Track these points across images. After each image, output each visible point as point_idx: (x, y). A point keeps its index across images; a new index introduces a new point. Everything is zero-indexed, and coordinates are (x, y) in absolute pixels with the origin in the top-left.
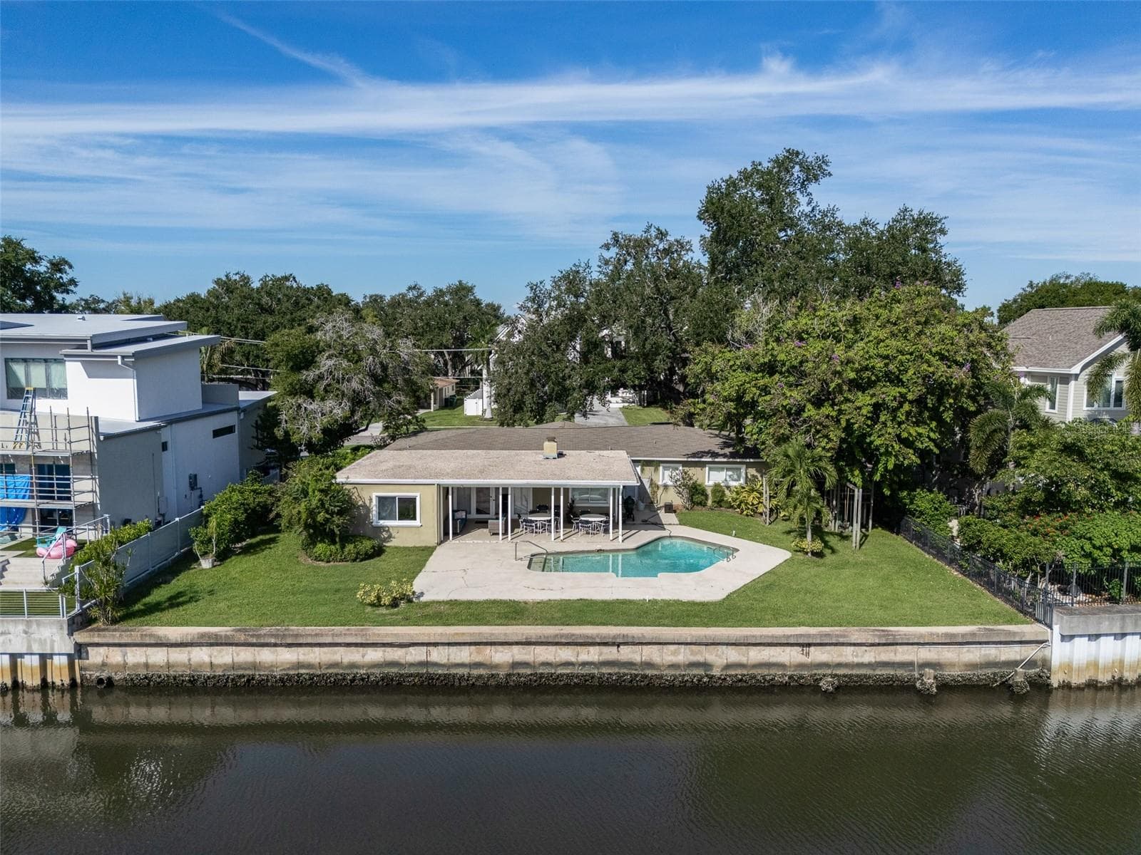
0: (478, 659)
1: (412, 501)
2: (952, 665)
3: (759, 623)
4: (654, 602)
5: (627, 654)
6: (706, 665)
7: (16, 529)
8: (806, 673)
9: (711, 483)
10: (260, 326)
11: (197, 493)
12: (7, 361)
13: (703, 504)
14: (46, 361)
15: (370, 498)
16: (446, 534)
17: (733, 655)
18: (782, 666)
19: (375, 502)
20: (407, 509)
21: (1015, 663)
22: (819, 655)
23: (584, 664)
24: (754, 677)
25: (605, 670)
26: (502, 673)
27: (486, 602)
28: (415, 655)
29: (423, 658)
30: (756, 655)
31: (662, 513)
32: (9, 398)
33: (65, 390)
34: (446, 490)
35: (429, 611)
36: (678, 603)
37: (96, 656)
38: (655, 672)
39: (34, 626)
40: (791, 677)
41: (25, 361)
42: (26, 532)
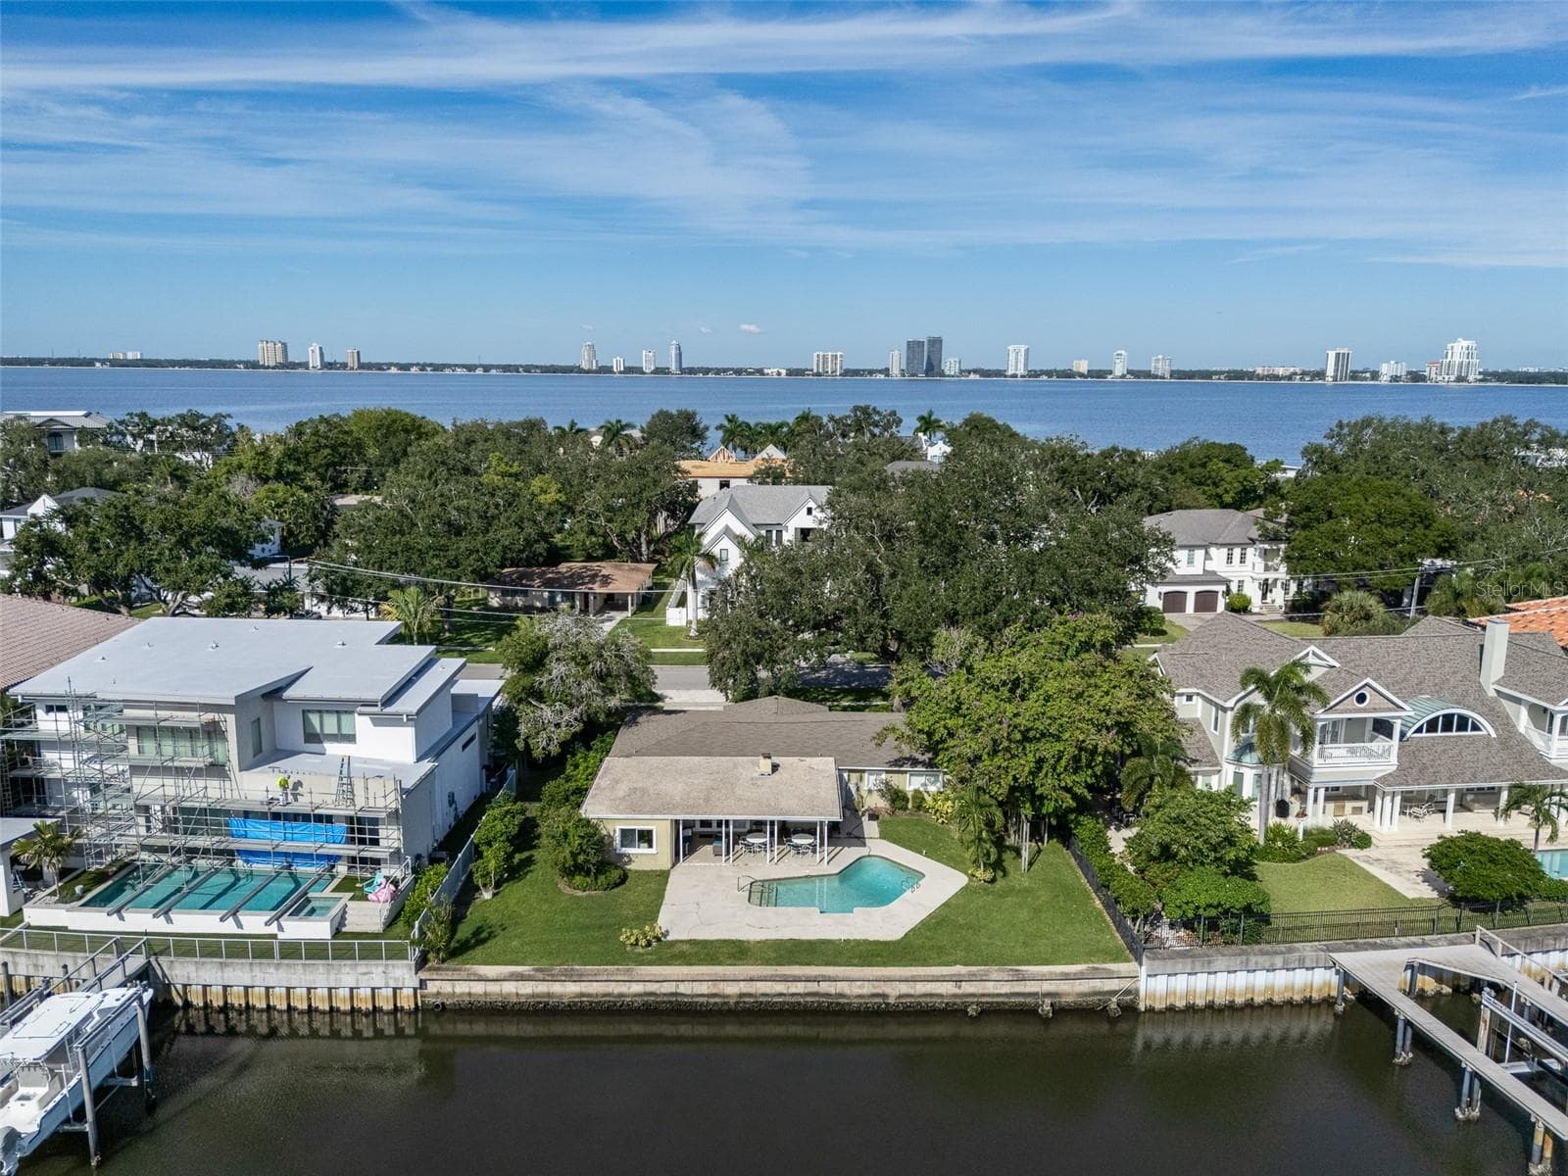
0: (714, 991)
1: (650, 832)
2: (1065, 995)
3: (925, 963)
4: (847, 941)
5: (826, 988)
6: (884, 996)
7: (333, 867)
8: (958, 1001)
9: (912, 788)
11: (454, 807)
12: (304, 711)
13: (905, 808)
14: (337, 712)
15: (614, 830)
16: (677, 854)
17: (904, 988)
18: (940, 996)
19: (618, 833)
21: (1114, 993)
22: (968, 988)
23: (793, 995)
24: (919, 1003)
25: (808, 999)
26: (732, 1001)
27: (717, 941)
28: (667, 988)
29: (674, 990)
30: (920, 989)
31: (865, 819)
32: (306, 742)
33: (354, 736)
35: (676, 950)
36: (867, 942)
37: (432, 987)
38: (846, 1001)
40: (947, 1004)
41: (320, 712)
42: (342, 869)
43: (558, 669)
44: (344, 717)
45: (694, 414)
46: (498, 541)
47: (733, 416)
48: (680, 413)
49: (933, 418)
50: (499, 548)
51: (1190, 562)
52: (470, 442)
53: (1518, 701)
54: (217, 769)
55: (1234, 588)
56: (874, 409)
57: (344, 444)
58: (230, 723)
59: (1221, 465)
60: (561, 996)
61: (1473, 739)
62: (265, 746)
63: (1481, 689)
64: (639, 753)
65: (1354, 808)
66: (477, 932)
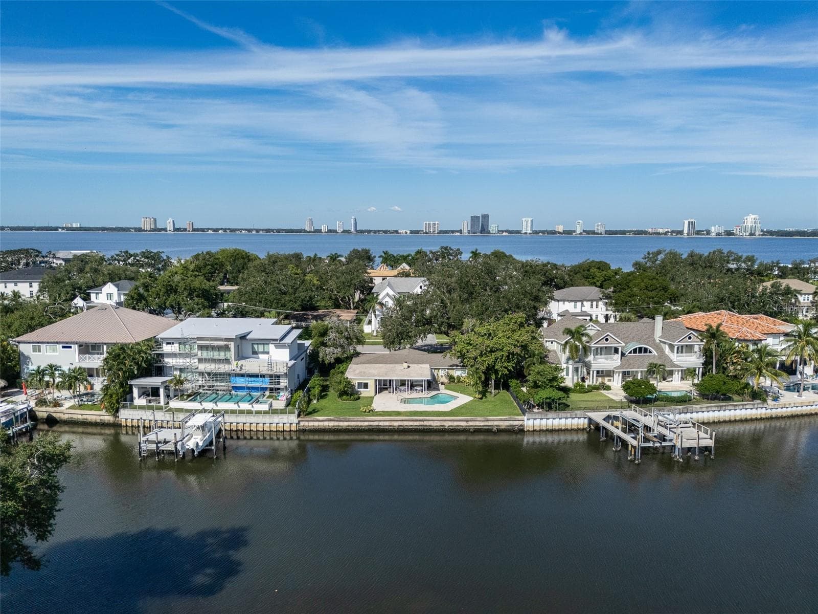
0: (390, 424)
1: (367, 383)
2: (502, 426)
3: (457, 416)
4: (433, 411)
5: (426, 423)
6: (444, 426)
8: (467, 428)
9: (457, 375)
10: (283, 301)
11: (299, 379)
12: (252, 344)
13: (454, 382)
14: (264, 343)
15: (355, 382)
16: (376, 392)
17: (450, 423)
18: (462, 426)
19: (357, 384)
20: (366, 386)
21: (516, 425)
22: (471, 423)
23: (415, 426)
25: (420, 427)
26: (396, 428)
27: (391, 411)
28: (376, 423)
29: (378, 424)
30: (456, 423)
31: (440, 385)
32: (253, 354)
33: (269, 352)
34: (376, 380)
35: (378, 413)
36: (439, 411)
37: (302, 424)
38: (432, 427)
39: (289, 417)
40: (464, 428)
41: (258, 344)
42: (267, 393)
43: (332, 335)
44: (266, 346)
45: (369, 250)
46: (300, 297)
47: (387, 252)
48: (363, 250)
49: (477, 252)
50: (300, 300)
51: (575, 307)
52: (275, 262)
53: (665, 343)
54: (227, 361)
55: (594, 318)
56: (450, 248)
57: (216, 264)
58: (232, 345)
59: (595, 270)
60: (342, 426)
61: (649, 356)
62: (240, 355)
63: (654, 340)
64: (360, 363)
65: (609, 380)
66: (314, 410)
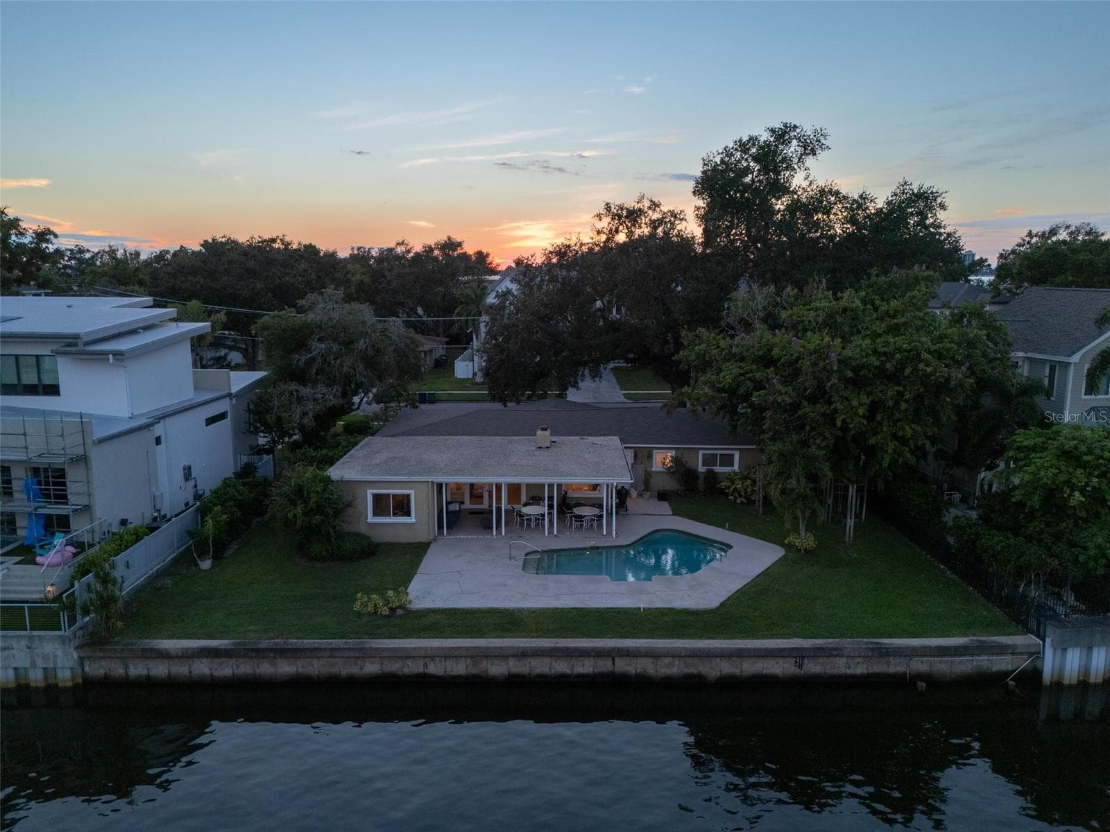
0: (474, 671)
1: (407, 498)
2: (944, 676)
3: (753, 634)
4: (647, 611)
5: (621, 665)
6: (700, 677)
9: (704, 469)
11: (192, 483)
15: (364, 495)
16: (441, 529)
17: (727, 667)
19: (369, 499)
20: (402, 506)
22: (812, 667)
23: (579, 676)
27: (482, 610)
28: (412, 667)
29: (420, 670)
30: (750, 667)
33: (57, 387)
34: (440, 486)
35: (427, 623)
36: (672, 611)
37: (98, 669)
39: (37, 642)
41: (15, 356)
44: (46, 364)
